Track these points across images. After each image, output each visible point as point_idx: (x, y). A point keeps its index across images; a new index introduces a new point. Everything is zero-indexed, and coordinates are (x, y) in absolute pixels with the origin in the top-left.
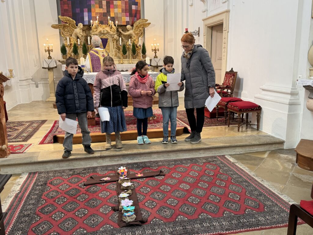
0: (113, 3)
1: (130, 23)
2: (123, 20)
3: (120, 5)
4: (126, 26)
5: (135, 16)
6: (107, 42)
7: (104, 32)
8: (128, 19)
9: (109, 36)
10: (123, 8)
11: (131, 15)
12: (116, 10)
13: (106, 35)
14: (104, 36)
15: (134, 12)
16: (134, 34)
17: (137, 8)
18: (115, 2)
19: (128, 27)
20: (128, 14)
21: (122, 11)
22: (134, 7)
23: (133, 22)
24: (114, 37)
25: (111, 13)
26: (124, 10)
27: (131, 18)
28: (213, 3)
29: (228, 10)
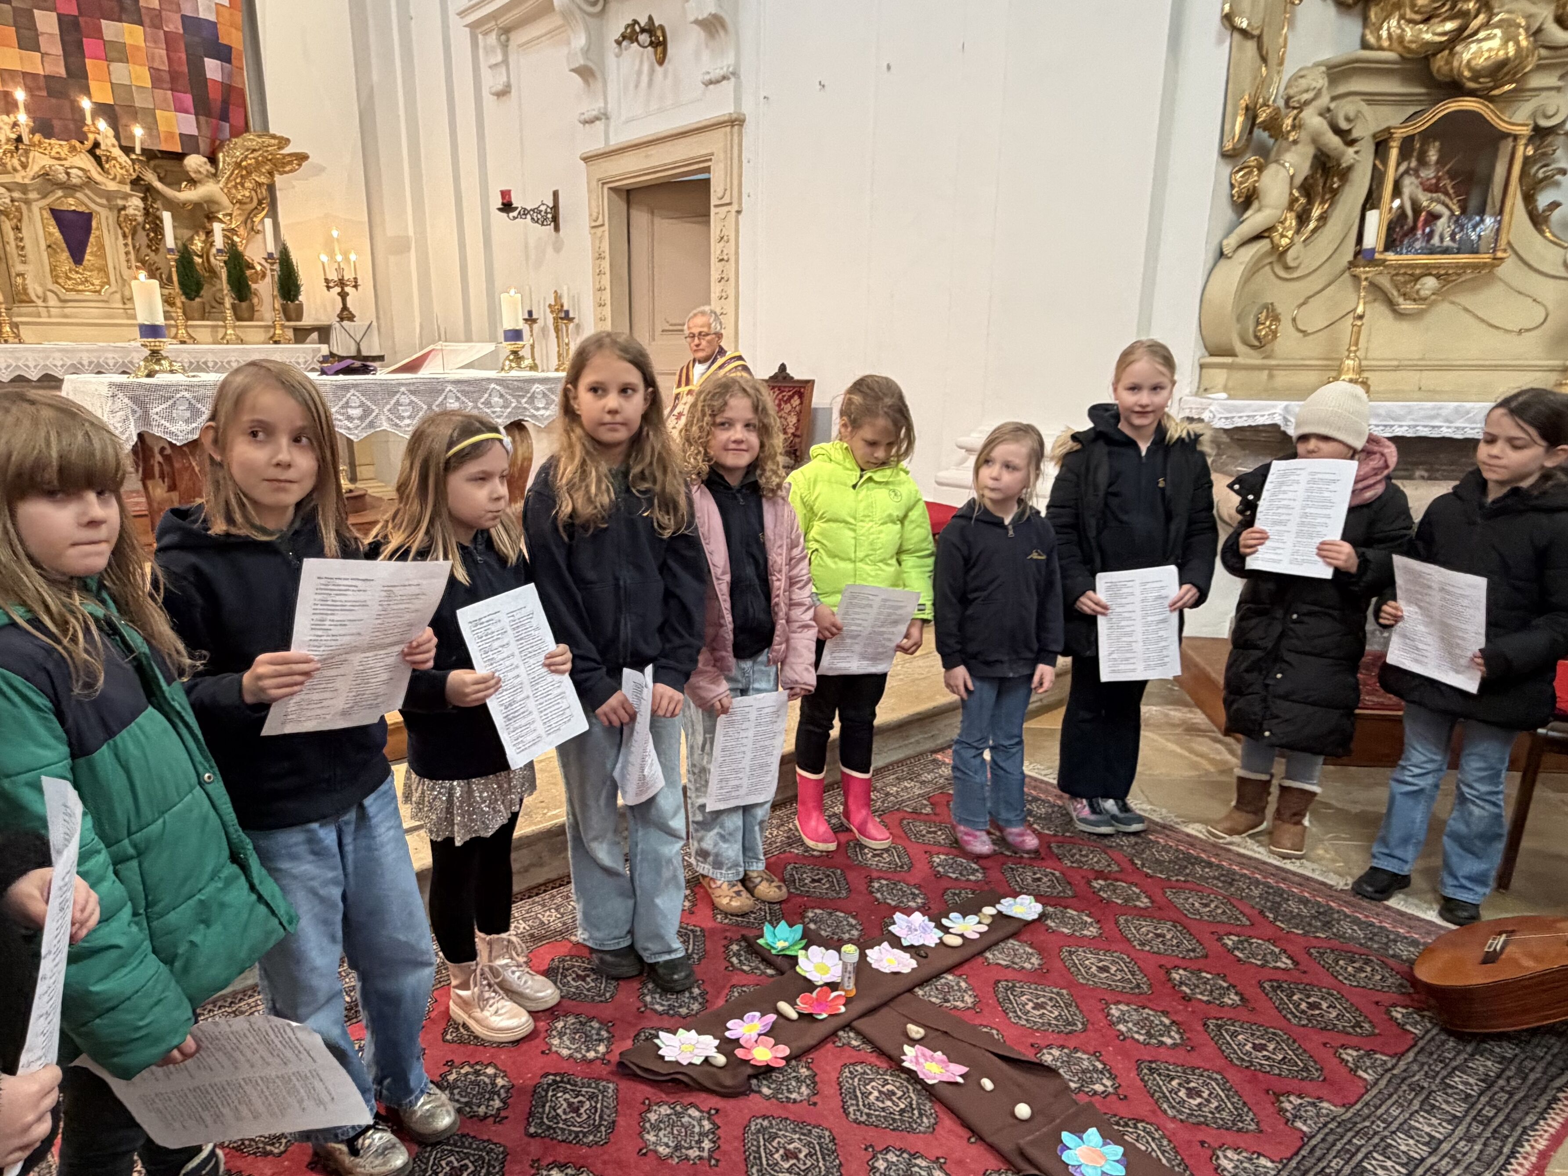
0: (98, 33)
1: (203, 145)
2: (162, 128)
3: (137, 48)
4: (180, 157)
5: (224, 116)
6: (88, 230)
7: (68, 174)
8: (188, 124)
9: (98, 200)
10: (156, 65)
11: (202, 108)
12: (120, 72)
13: (79, 195)
14: (71, 201)
15: (215, 95)
16: (225, 201)
17: (230, 75)
18: (110, 29)
19: (194, 162)
20: (188, 99)
21: (157, 80)
22: (213, 68)
23: (213, 141)
24: (124, 208)
25: (93, 84)
26: (167, 77)
27: (202, 119)
28: (637, 86)
29: (734, 116)
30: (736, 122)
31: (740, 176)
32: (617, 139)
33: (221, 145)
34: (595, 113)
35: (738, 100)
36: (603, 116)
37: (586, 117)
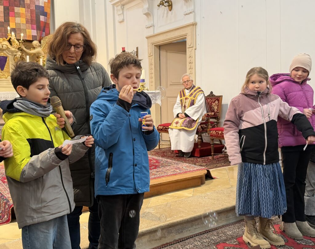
0: (14, 9)
1: (38, 38)
2: (28, 34)
3: (23, 14)
5: (44, 31)
6: (6, 61)
8: (34, 33)
9: (10, 53)
10: (27, 18)
11: (38, 29)
12: (18, 20)
13: (4, 52)
14: (2, 53)
15: (42, 25)
16: (43, 53)
17: (46, 20)
18: (17, 9)
19: (35, 43)
20: (35, 26)
21: (27, 22)
22: (42, 18)
24: (16, 55)
25: (11, 23)
26: (30, 21)
27: (38, 31)
28: (163, 17)
29: (194, 23)
30: (194, 24)
31: (196, 39)
32: (157, 32)
33: (42, 38)
34: (151, 25)
35: (195, 18)
36: (153, 26)
37: (147, 26)
